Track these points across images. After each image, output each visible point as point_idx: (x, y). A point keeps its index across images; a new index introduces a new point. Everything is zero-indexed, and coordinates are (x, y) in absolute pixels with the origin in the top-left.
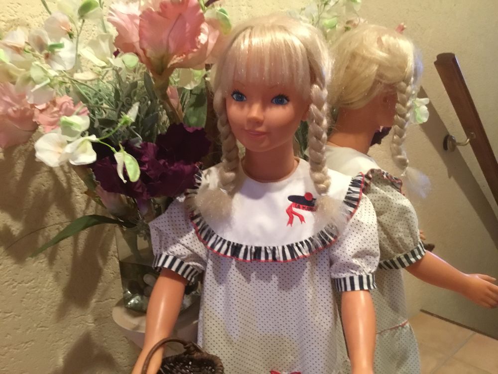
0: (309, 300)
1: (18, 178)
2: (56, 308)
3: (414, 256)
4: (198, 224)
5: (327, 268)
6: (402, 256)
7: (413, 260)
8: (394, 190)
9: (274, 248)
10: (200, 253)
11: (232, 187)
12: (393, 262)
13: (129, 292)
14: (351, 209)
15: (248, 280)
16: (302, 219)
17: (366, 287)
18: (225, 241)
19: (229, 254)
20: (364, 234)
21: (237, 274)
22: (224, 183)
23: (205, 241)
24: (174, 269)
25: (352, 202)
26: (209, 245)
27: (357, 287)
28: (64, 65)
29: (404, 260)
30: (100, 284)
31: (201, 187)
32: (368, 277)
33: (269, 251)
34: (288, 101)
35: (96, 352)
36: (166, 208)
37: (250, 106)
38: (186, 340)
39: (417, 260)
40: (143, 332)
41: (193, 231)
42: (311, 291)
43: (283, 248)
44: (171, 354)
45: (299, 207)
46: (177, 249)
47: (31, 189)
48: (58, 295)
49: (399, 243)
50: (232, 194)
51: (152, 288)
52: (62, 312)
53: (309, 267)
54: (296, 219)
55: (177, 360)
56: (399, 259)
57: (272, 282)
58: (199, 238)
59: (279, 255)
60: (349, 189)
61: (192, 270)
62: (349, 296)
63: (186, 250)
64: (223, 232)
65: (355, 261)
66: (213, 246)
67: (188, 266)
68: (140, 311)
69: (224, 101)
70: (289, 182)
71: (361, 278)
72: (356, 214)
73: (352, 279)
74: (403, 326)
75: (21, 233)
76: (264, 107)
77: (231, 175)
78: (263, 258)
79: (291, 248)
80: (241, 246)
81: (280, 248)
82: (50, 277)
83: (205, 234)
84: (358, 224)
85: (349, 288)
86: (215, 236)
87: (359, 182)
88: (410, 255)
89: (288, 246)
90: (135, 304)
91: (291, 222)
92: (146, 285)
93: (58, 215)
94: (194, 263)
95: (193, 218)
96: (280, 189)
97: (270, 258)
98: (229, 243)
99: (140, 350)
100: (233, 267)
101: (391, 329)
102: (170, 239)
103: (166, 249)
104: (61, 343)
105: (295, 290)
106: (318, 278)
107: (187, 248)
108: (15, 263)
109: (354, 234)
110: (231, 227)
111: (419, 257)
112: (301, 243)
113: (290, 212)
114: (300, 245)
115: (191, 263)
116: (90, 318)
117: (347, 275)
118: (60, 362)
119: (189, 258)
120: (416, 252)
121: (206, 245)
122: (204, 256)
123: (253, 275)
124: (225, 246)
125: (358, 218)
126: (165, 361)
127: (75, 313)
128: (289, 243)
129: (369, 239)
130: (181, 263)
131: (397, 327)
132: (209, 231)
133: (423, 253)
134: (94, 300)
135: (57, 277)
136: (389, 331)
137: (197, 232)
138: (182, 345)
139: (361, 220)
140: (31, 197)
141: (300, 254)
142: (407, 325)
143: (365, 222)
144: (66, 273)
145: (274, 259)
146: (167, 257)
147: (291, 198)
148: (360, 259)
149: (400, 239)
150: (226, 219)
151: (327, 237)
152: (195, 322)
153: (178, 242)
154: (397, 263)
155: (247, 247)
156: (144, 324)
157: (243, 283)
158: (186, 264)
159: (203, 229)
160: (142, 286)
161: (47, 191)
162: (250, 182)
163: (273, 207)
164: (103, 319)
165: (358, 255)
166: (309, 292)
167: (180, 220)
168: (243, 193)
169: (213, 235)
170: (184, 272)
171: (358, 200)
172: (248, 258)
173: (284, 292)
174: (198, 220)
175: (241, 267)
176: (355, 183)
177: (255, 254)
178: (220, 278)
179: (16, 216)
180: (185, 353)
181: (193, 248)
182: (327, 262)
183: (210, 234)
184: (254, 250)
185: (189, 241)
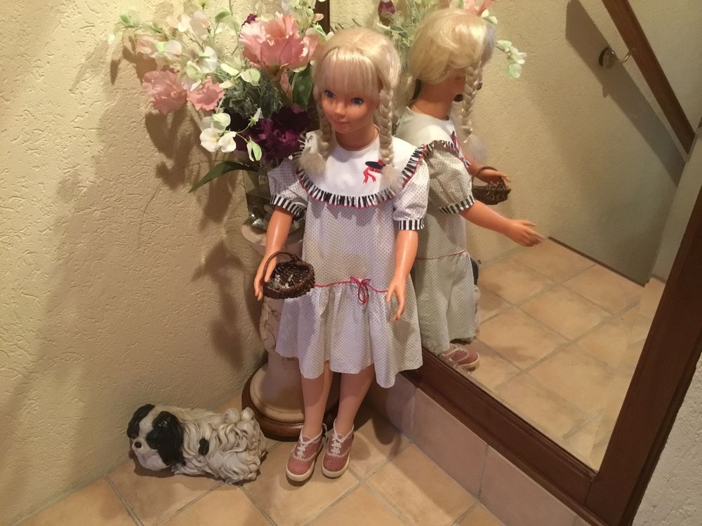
0: (376, 234)
1: (169, 127)
2: (199, 222)
3: (463, 205)
4: (302, 177)
5: (391, 213)
6: (454, 205)
7: (462, 208)
8: (452, 156)
9: (353, 198)
10: (303, 197)
11: (326, 153)
12: (447, 208)
13: (253, 215)
14: (409, 174)
15: (336, 217)
16: (374, 179)
17: (413, 228)
18: (320, 190)
19: (322, 200)
20: (416, 193)
21: (328, 213)
22: (321, 150)
23: (307, 188)
24: (284, 207)
25: (411, 169)
26: (309, 191)
27: (407, 228)
28: (209, 69)
29: (455, 208)
30: (230, 206)
31: (304, 150)
32: (416, 222)
33: (349, 200)
34: (363, 102)
35: (228, 255)
36: (280, 164)
37: (337, 103)
38: (292, 253)
39: (465, 208)
40: (264, 244)
41: (298, 181)
42: (378, 228)
43: (359, 198)
44: (283, 260)
45: (373, 170)
46: (286, 194)
47: (178, 134)
48: (199, 213)
49: (451, 196)
50: (326, 158)
51: (271, 215)
52: (203, 226)
53: (377, 212)
54: (370, 179)
55: (286, 265)
56: (452, 207)
57: (352, 220)
58: (303, 186)
59: (356, 203)
60: (411, 159)
61: (298, 207)
62: (402, 232)
63: (293, 194)
64: (319, 184)
65: (408, 211)
66: (312, 193)
67: (295, 205)
68: (261, 230)
69: (320, 95)
70: (367, 152)
71: (411, 222)
72: (413, 178)
73: (405, 222)
74: (460, 254)
75: (174, 168)
76: (346, 105)
77: (325, 144)
78: (346, 204)
79: (364, 199)
80: (331, 195)
81: (357, 199)
82: (194, 199)
83: (307, 183)
84: (413, 185)
85: (402, 228)
86: (313, 186)
87: (420, 153)
88: (460, 204)
89: (363, 197)
90: (258, 224)
91: (366, 180)
92: (266, 212)
93: (199, 154)
94: (299, 203)
95: (298, 173)
96: (360, 156)
97: (350, 204)
98: (323, 192)
99: (262, 257)
100: (325, 208)
101: (449, 256)
102: (282, 186)
103: (279, 192)
104: (204, 247)
105: (367, 226)
106: (384, 219)
107: (294, 193)
108: (170, 189)
109: (410, 192)
110: (325, 181)
111: (467, 207)
112: (372, 196)
113: (366, 174)
114: (371, 198)
115: (296, 203)
116: (223, 231)
117: (402, 219)
118: (203, 260)
119: (296, 200)
120: (465, 203)
121: (307, 191)
122: (306, 199)
123: (340, 214)
124: (320, 194)
125: (413, 181)
126: (277, 266)
127: (212, 226)
128: (364, 195)
129: (420, 196)
130: (290, 203)
131: (455, 255)
132: (309, 183)
133: (471, 204)
134: (226, 217)
135: (199, 200)
136: (447, 257)
137: (301, 182)
138: (289, 256)
139: (415, 183)
140: (178, 141)
141: (370, 204)
142: (465, 254)
143: (418, 184)
144: (205, 197)
145: (353, 205)
146: (280, 198)
147: (368, 163)
148: (412, 209)
149: (452, 193)
150: (322, 175)
151: (390, 193)
152: (301, 241)
153: (288, 188)
154: (450, 210)
155: (335, 196)
156: (264, 240)
157: (332, 219)
158: (293, 204)
159: (305, 181)
160: (263, 213)
161: (190, 135)
162: (339, 149)
163: (354, 169)
164: (232, 231)
165: (410, 207)
166: (377, 228)
167: (289, 173)
168: (334, 156)
169: (311, 186)
170: (291, 210)
171: (415, 168)
172: (335, 204)
173: (360, 227)
174: (302, 173)
175: (330, 208)
176: (416, 154)
177: (340, 200)
178: (317, 214)
179: (169, 156)
180: (291, 261)
181: (298, 193)
182: (391, 209)
183: (310, 184)
184: (339, 198)
185: (295, 188)
